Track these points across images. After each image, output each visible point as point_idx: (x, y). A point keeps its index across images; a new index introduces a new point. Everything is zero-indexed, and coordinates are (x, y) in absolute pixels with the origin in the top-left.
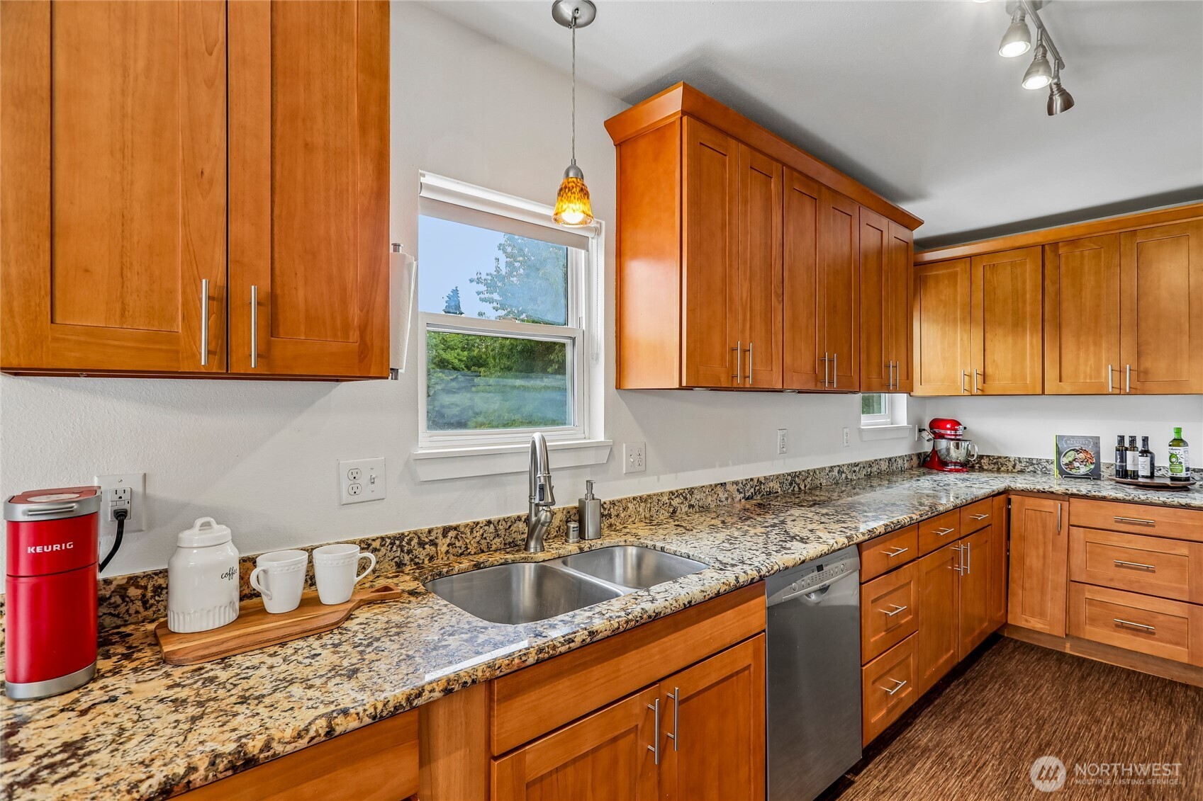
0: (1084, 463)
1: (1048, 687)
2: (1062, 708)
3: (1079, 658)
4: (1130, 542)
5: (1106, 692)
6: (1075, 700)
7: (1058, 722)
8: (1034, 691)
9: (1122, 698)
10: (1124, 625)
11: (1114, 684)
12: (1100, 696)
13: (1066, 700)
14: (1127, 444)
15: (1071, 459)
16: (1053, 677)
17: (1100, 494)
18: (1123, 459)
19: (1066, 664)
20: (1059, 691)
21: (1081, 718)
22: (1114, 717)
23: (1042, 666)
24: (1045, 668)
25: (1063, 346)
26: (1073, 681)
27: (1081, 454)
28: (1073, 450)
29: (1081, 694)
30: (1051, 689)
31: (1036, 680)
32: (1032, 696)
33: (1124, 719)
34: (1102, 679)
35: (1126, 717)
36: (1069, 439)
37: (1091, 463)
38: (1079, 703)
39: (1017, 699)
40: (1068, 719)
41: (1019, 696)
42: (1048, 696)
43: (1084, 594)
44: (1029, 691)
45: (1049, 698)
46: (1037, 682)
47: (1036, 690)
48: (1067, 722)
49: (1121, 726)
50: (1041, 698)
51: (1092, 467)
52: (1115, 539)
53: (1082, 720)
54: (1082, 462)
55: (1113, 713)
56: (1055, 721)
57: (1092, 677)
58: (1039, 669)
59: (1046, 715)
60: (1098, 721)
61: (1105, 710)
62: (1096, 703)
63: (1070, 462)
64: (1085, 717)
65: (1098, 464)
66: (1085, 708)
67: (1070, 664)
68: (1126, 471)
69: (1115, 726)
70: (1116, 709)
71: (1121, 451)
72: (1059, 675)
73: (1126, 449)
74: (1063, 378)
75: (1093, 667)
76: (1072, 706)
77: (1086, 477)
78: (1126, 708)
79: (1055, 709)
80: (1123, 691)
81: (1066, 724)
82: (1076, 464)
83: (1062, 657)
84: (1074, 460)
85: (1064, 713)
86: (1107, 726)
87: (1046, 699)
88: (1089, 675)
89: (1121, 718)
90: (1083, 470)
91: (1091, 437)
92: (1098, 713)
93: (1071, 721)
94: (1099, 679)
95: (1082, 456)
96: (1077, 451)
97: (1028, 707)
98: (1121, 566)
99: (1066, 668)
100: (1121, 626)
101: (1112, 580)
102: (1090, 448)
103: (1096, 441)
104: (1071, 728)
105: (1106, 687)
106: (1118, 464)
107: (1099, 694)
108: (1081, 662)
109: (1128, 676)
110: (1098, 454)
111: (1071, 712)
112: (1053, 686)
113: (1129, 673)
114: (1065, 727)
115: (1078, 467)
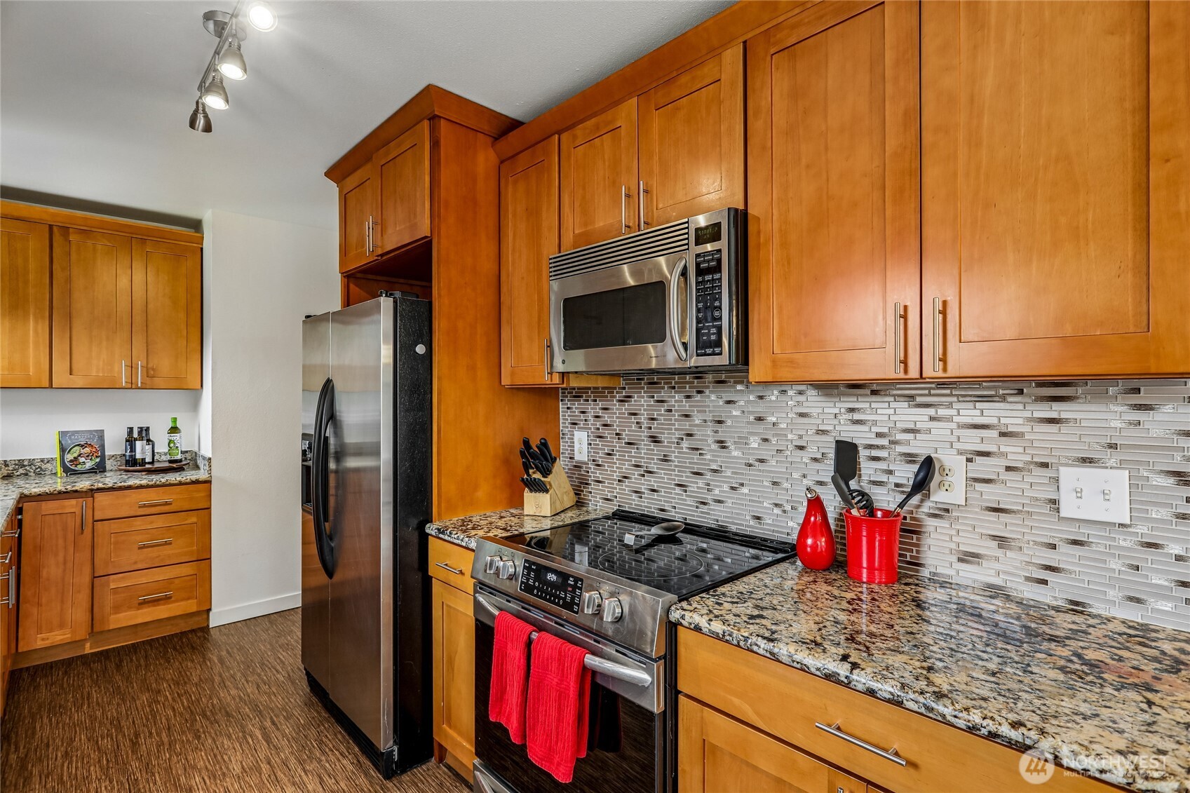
0: (90, 458)
1: (95, 691)
2: (123, 700)
3: (101, 652)
4: (152, 523)
5: (146, 666)
6: (127, 687)
7: (129, 713)
8: (86, 702)
9: (160, 664)
10: (146, 600)
11: (146, 657)
12: (144, 672)
13: (120, 692)
14: (135, 435)
15: (76, 455)
16: (92, 680)
17: (126, 484)
18: (133, 449)
19: (94, 663)
20: (108, 689)
21: (144, 698)
22: (167, 681)
23: (74, 677)
24: (78, 677)
25: (74, 338)
26: (113, 674)
27: (86, 449)
28: (78, 445)
29: (128, 679)
30: (101, 691)
31: (79, 691)
32: (89, 706)
33: (175, 678)
34: (134, 658)
35: (175, 676)
36: (73, 435)
37: (97, 457)
38: (133, 688)
39: (76, 718)
40: (136, 705)
41: (76, 715)
42: (103, 698)
43: (109, 586)
44: (82, 705)
45: (105, 700)
46: (82, 693)
47: (88, 700)
48: (137, 708)
49: (177, 684)
50: (98, 704)
51: (98, 460)
52: (138, 524)
53: (147, 699)
54: (87, 456)
55: (163, 679)
56: (127, 714)
57: (125, 662)
58: (73, 681)
59: (115, 714)
60: (159, 692)
61: (156, 680)
62: (146, 680)
63: (74, 458)
64: (147, 694)
65: (103, 457)
66: (141, 688)
67: (98, 662)
68: (135, 460)
69: (173, 687)
70: (164, 674)
71: (131, 441)
72: (97, 675)
73: (136, 439)
74: (74, 372)
75: (119, 653)
76: (129, 693)
77: (92, 471)
78: (170, 669)
79: (118, 704)
80: (157, 659)
81: (138, 710)
82: (82, 460)
83: (85, 660)
84: (79, 455)
85: (128, 702)
86: (168, 691)
87: (103, 702)
88: (121, 661)
89: (173, 679)
90: (89, 464)
91: (96, 431)
92: (154, 685)
93: (139, 705)
94: (131, 660)
95: (87, 450)
96: (82, 446)
97: (93, 718)
98: (144, 547)
99: (97, 666)
100: (144, 603)
101: (135, 563)
102: (95, 442)
103: (101, 434)
104: (143, 711)
105: (142, 662)
106: (128, 454)
107: (142, 671)
108: (105, 655)
109: (151, 645)
110: (103, 447)
111: (133, 698)
112: (99, 687)
113: (150, 643)
114: (138, 713)
115: (84, 462)
